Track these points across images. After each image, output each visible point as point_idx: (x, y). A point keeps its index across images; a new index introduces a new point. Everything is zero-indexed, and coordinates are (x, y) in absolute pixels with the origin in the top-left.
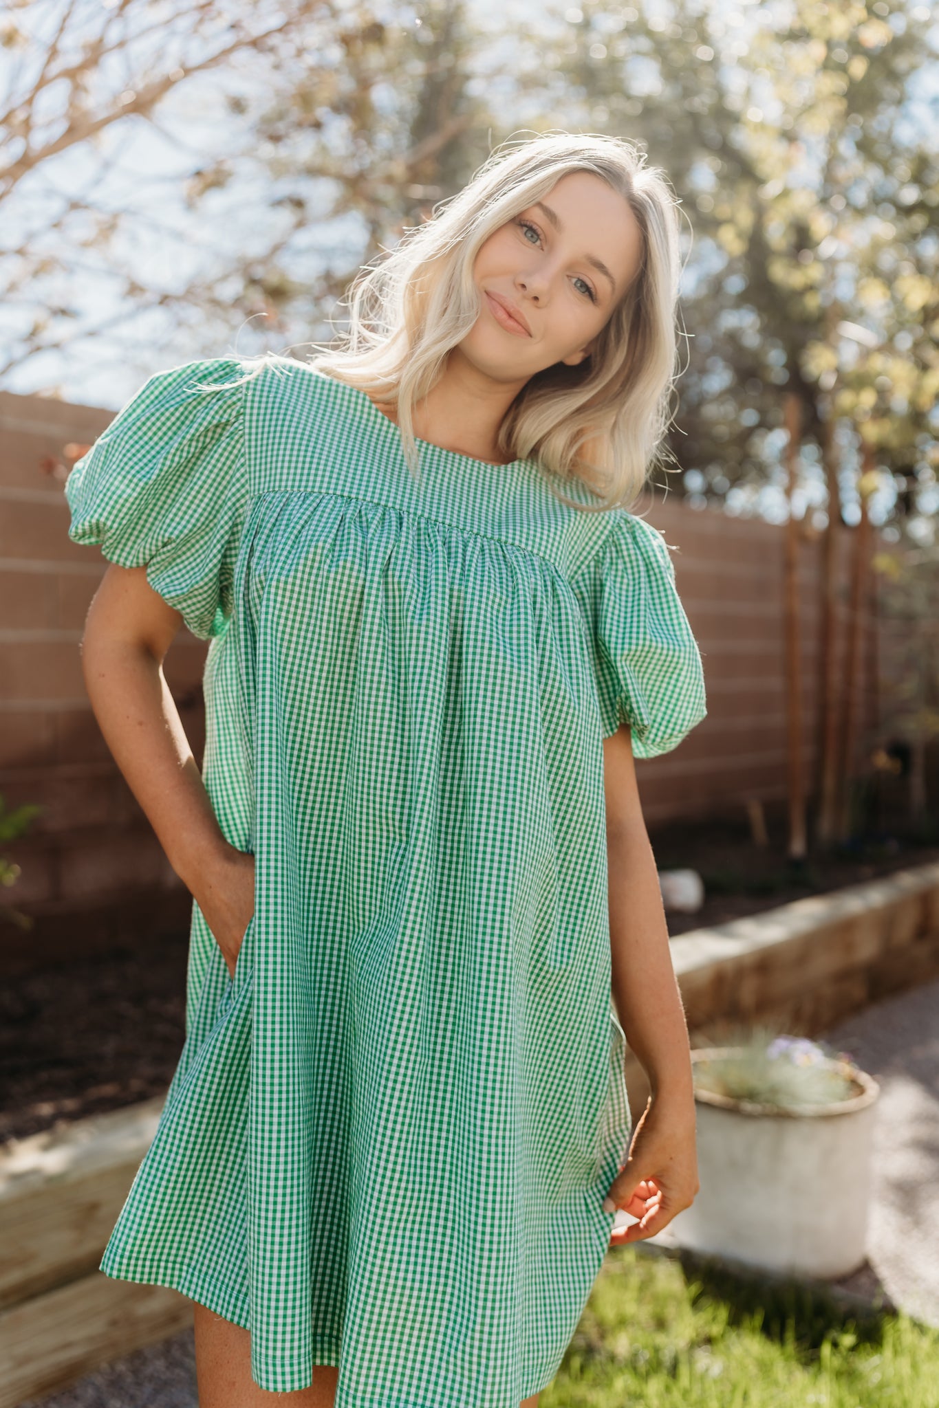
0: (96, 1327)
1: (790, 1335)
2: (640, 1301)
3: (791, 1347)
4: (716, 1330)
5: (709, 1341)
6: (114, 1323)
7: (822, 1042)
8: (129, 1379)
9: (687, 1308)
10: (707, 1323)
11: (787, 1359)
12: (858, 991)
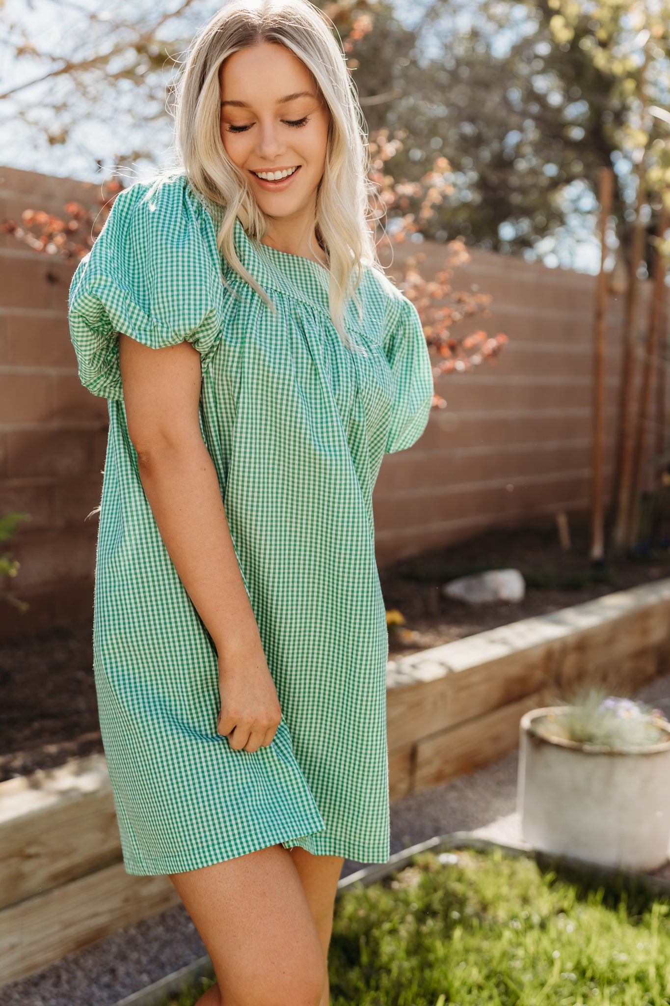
0: (115, 902)
1: (622, 907)
2: (511, 885)
3: (623, 913)
4: (566, 904)
5: (562, 911)
6: (126, 900)
7: (640, 702)
8: (140, 939)
9: (545, 890)
10: (559, 901)
11: (620, 922)
12: (650, 667)
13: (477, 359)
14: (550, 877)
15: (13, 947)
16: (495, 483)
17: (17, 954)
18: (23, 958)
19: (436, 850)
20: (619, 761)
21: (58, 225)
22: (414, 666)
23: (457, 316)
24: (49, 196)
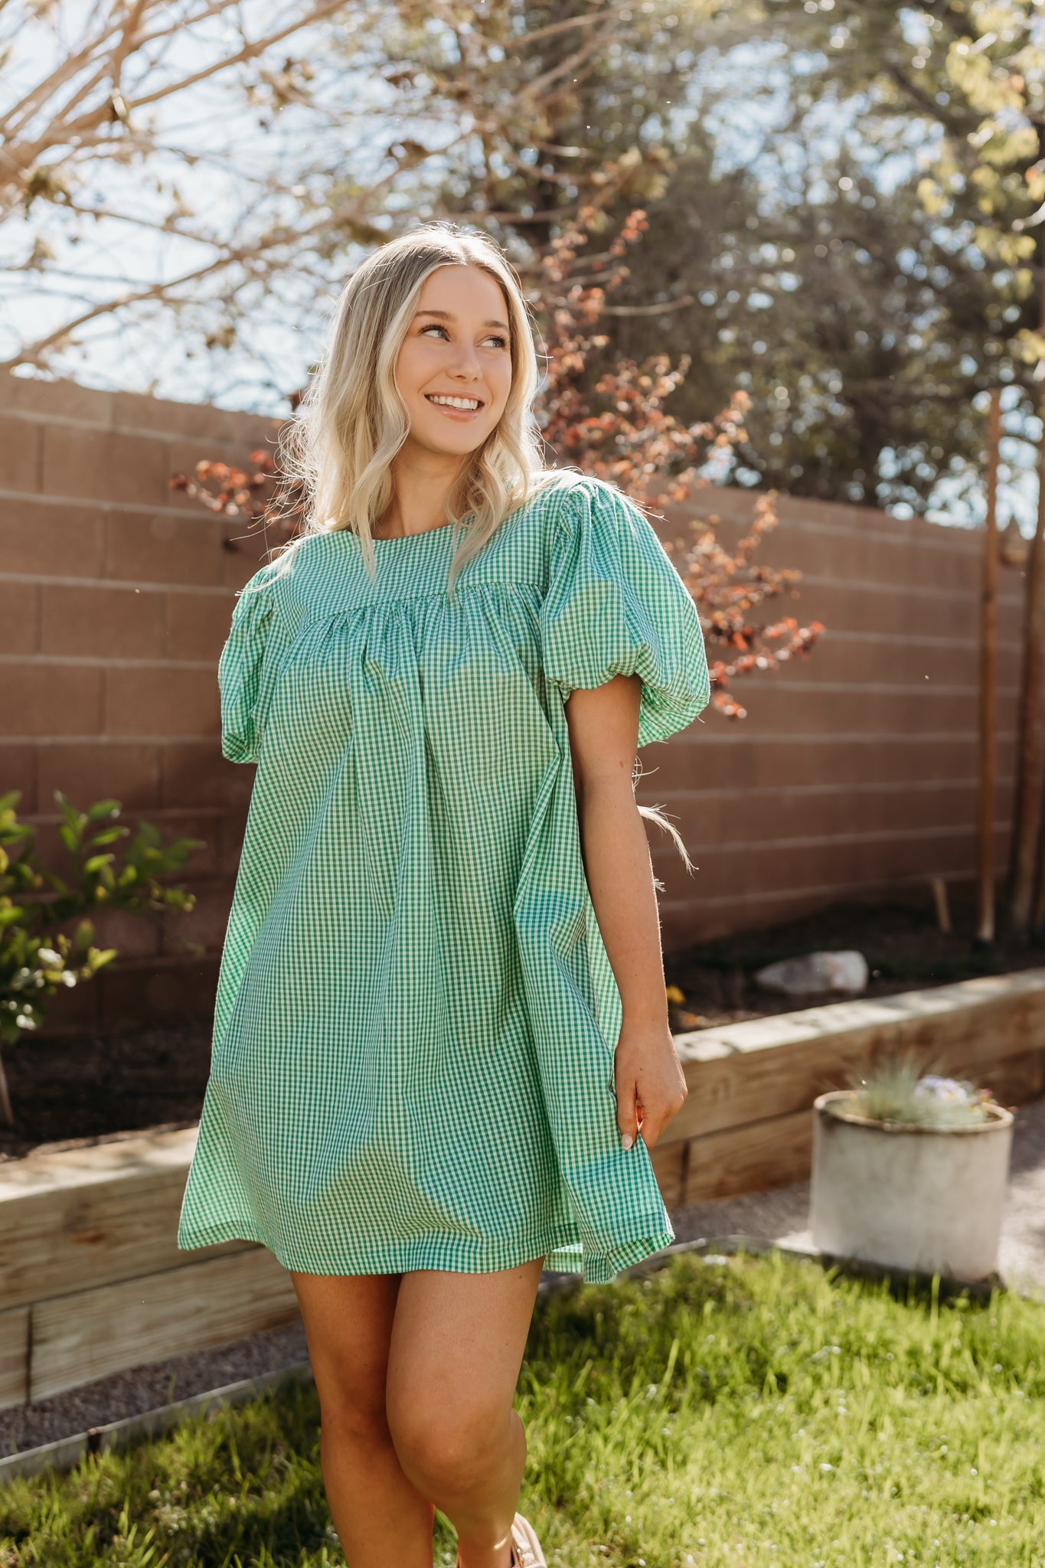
9: (825, 1287)
13: (783, 654)
14: (833, 1272)
15: (199, 1311)
16: (846, 838)
17: (204, 1320)
18: (209, 1326)
19: (701, 1251)
20: (926, 1141)
21: (240, 479)
22: (689, 1045)
23: (755, 597)
24: (225, 438)
